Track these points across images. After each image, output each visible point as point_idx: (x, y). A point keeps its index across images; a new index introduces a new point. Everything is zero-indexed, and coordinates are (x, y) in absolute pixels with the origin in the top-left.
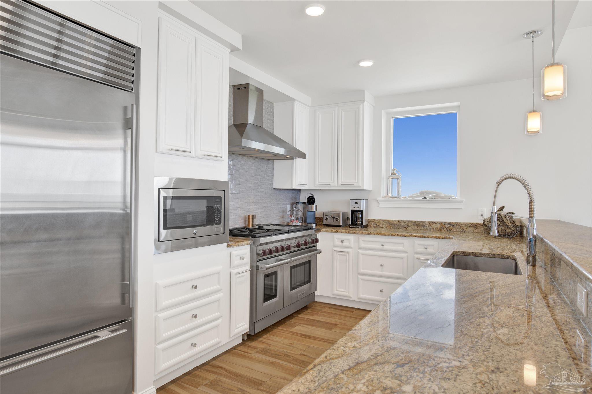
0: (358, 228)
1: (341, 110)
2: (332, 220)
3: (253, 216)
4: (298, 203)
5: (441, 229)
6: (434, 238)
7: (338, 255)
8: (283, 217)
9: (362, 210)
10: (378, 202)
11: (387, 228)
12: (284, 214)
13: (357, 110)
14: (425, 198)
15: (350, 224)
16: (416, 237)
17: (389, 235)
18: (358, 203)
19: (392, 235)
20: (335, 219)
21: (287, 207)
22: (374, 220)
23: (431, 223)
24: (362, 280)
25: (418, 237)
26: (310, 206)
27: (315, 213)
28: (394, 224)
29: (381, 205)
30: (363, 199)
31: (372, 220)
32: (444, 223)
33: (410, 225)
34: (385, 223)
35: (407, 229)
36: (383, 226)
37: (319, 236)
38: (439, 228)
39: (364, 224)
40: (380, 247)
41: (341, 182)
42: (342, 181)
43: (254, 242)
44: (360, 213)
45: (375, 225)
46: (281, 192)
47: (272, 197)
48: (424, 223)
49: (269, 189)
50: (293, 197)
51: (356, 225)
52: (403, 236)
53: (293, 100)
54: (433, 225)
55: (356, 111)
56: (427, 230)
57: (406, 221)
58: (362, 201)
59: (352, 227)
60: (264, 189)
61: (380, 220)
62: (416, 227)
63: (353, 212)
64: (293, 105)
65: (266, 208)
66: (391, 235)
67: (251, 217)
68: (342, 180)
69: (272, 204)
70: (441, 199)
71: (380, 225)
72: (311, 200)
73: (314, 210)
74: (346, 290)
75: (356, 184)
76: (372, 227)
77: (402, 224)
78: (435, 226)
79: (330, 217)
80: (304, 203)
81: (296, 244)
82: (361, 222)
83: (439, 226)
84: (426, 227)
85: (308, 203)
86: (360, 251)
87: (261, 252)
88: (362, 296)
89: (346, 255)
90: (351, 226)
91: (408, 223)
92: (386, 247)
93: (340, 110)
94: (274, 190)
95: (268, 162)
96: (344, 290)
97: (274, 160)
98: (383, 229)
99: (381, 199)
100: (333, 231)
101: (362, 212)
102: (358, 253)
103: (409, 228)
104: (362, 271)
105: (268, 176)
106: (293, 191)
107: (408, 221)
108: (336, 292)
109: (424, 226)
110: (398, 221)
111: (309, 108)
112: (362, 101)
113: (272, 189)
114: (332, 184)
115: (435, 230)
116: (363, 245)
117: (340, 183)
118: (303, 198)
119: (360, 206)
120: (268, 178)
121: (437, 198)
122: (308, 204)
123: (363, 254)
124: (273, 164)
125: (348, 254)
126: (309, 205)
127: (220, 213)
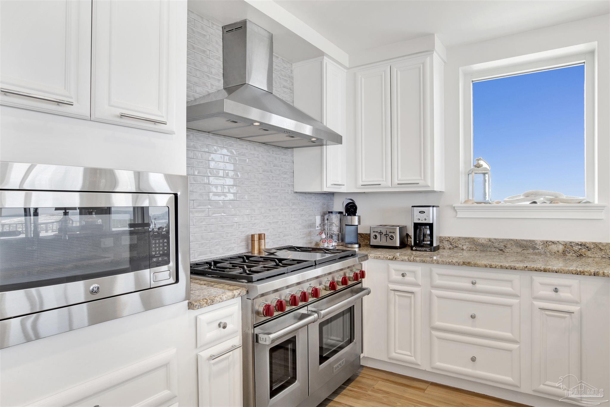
0: (426, 251)
1: (396, 69)
2: (384, 239)
3: (260, 236)
4: (332, 212)
5: (564, 253)
6: (573, 274)
7: (397, 297)
8: (310, 234)
9: (431, 222)
10: (455, 211)
11: (470, 250)
12: (312, 229)
13: (422, 65)
14: (535, 202)
15: (413, 244)
16: (536, 271)
17: (486, 266)
18: (424, 212)
19: (491, 266)
20: (388, 238)
21: (316, 219)
22: (449, 237)
23: (546, 243)
24: (439, 338)
25: (541, 271)
26: (349, 217)
27: (357, 229)
28: (482, 245)
29: (460, 215)
30: (433, 206)
31: (445, 238)
32: (571, 243)
33: (509, 246)
34: (467, 243)
35: (504, 252)
36: (465, 247)
37: (366, 266)
38: (561, 251)
39: (435, 245)
40: (470, 285)
41: (398, 180)
42: (399, 179)
43: (248, 292)
44: (428, 227)
45: (450, 246)
46: (305, 197)
47: (293, 205)
48: (533, 243)
49: (288, 193)
50: (323, 204)
51: (422, 246)
52: (511, 269)
53: (320, 54)
54: (550, 247)
55: (420, 69)
56: (540, 254)
57: (503, 240)
58: (431, 208)
59: (416, 250)
60: (279, 193)
61: (459, 239)
62: (519, 250)
63: (417, 226)
64: (322, 63)
65: (283, 222)
66: (488, 266)
67: (256, 238)
68: (400, 177)
69: (292, 215)
70: (561, 204)
71: (459, 246)
72: (351, 209)
73: (356, 223)
74: (411, 352)
75: (421, 182)
76: (446, 248)
77: (496, 245)
78: (554, 248)
79: (381, 233)
80: (341, 213)
81: (328, 285)
82: (430, 241)
83: (561, 248)
84: (538, 249)
85: (346, 213)
86: (435, 292)
87: (261, 309)
88: (439, 364)
89: (410, 297)
90: (414, 248)
91: (506, 243)
92: (479, 286)
93: (394, 70)
94: (295, 195)
95: (285, 151)
96: (409, 353)
97: (294, 149)
98: (465, 253)
99: (460, 205)
100: (389, 258)
101: (431, 226)
102: (431, 294)
103: (507, 250)
104: (438, 323)
105: (286, 173)
106: (325, 196)
107: (505, 240)
108: (394, 355)
109: (534, 248)
110: (490, 240)
111: (346, 71)
112: (430, 51)
113: (291, 193)
114: (383, 183)
115: (556, 254)
116: (438, 281)
117: (396, 182)
118: (339, 206)
119: (428, 216)
120: (285, 176)
121: (557, 203)
122: (346, 214)
123: (438, 297)
124: (293, 156)
125: (414, 296)
126: (348, 215)
127: (165, 241)
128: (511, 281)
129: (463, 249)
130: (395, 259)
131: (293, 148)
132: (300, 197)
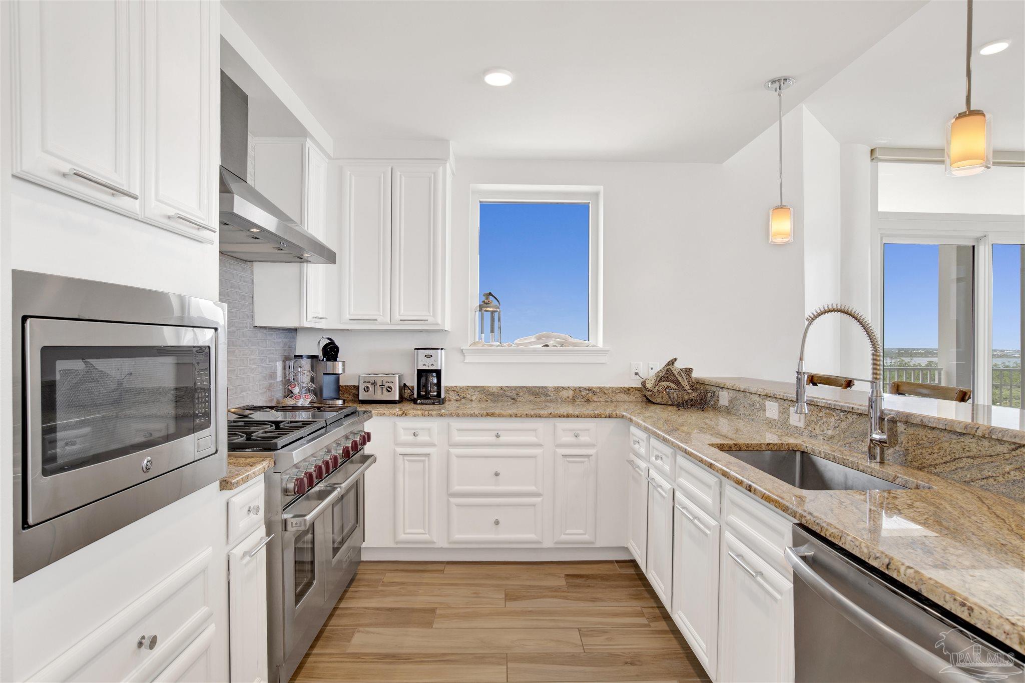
0: (433, 404)
1: (399, 173)
2: (379, 391)
4: (301, 357)
5: (574, 399)
6: (592, 417)
7: (406, 461)
8: (270, 388)
9: (439, 369)
10: (464, 354)
11: (480, 401)
12: (273, 381)
13: (433, 175)
14: (547, 346)
15: (415, 396)
16: (560, 417)
17: (511, 416)
18: (432, 356)
19: (516, 416)
20: (384, 389)
21: (277, 366)
22: (456, 387)
23: (558, 389)
24: (458, 505)
25: (564, 416)
26: (329, 363)
27: (338, 380)
28: (493, 394)
29: (468, 359)
30: (442, 349)
31: (452, 387)
32: (579, 388)
33: (521, 394)
34: (477, 393)
35: (516, 401)
36: (474, 398)
37: (369, 426)
38: (571, 397)
39: (443, 396)
40: (492, 439)
41: (399, 315)
42: (401, 314)
43: (275, 463)
44: (434, 374)
45: (457, 397)
46: (266, 334)
47: (252, 345)
48: (545, 390)
49: (246, 327)
50: (285, 345)
51: (428, 398)
52: (536, 417)
53: (302, 132)
54: (561, 394)
55: (430, 178)
56: (551, 401)
57: (516, 388)
58: (439, 351)
59: (421, 404)
60: (236, 327)
61: (468, 388)
62: (532, 398)
63: (422, 374)
64: (302, 147)
65: (240, 370)
66: (513, 416)
68: (402, 312)
69: (250, 360)
70: (571, 348)
71: (468, 397)
72: (331, 351)
73: (340, 371)
74: (425, 531)
75: (431, 319)
76: (452, 400)
77: (508, 393)
78: (565, 394)
79: (374, 384)
80: (313, 358)
81: (341, 452)
82: (437, 392)
83: (571, 393)
84: (550, 396)
85: (324, 357)
86: (454, 451)
87: (291, 486)
88: (458, 537)
89: (424, 461)
90: (419, 401)
91: (518, 390)
92: (503, 439)
93: (397, 174)
94: (255, 330)
95: (244, 265)
96: (422, 531)
97: (255, 263)
98: (474, 405)
99: (468, 347)
100: (396, 414)
101: (438, 373)
102: (448, 453)
103: (519, 399)
104: (457, 488)
105: (245, 298)
106: (286, 333)
107: (518, 387)
108: (402, 537)
109: (547, 395)
110: (501, 388)
111: (327, 160)
112: (443, 160)
113: (250, 328)
114: (380, 319)
115: (565, 400)
116: (458, 438)
117: (397, 317)
118: (311, 346)
119: (436, 361)
120: (244, 302)
121: (568, 346)
122: (325, 359)
123: (458, 457)
124: (252, 273)
125: (429, 459)
126: (327, 360)
127: (207, 394)
128: (535, 430)
129: (472, 400)
130: (406, 415)
131: (253, 262)
132: (260, 334)
